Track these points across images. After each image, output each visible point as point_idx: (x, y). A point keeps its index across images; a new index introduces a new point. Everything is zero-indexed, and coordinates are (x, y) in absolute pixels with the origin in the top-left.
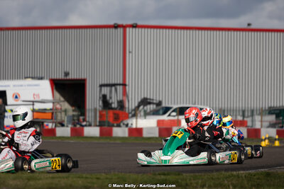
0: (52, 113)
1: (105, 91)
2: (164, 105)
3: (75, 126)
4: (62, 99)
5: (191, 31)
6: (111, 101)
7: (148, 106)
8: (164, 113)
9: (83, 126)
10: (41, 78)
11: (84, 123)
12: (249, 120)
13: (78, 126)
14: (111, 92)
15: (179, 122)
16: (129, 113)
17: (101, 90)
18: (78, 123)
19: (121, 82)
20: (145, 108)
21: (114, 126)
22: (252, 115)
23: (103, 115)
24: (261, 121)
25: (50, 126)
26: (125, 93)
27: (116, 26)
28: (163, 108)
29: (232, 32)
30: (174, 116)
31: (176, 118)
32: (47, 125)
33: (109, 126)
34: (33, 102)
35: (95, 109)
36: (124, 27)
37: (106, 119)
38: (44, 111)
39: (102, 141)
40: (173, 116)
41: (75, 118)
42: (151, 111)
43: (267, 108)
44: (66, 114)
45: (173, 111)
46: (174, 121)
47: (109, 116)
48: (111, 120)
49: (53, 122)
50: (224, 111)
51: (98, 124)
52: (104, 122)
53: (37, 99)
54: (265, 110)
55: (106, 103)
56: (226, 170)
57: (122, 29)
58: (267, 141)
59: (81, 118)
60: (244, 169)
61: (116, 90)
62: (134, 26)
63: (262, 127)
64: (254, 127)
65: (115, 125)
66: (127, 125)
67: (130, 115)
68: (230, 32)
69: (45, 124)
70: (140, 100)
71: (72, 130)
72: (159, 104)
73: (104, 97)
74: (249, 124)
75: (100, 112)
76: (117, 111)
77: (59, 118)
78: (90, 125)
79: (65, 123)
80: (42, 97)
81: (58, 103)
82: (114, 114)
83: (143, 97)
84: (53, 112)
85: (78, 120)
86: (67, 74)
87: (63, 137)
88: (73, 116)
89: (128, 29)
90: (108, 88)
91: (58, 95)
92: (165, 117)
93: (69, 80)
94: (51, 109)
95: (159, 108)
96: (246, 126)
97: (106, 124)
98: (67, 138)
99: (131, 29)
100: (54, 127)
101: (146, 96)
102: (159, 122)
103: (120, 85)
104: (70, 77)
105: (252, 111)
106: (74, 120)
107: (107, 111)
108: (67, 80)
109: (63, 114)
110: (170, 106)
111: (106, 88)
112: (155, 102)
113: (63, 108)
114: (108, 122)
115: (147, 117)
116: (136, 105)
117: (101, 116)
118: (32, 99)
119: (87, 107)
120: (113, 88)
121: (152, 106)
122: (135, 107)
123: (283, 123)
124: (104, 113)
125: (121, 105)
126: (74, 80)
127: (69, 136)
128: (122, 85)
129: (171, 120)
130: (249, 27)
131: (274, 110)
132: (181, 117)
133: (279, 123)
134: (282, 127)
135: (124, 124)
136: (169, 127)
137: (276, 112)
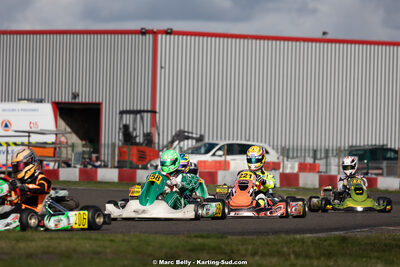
0: (55, 149)
1: (128, 119)
2: (206, 141)
3: (85, 166)
4: (69, 130)
6: (134, 134)
7: (186, 141)
8: (207, 152)
9: (96, 167)
10: (41, 101)
11: (98, 163)
12: (321, 163)
13: (90, 167)
14: (135, 120)
15: (225, 166)
17: (121, 118)
18: (89, 164)
19: (149, 109)
20: (182, 143)
21: (138, 168)
22: (327, 157)
23: (125, 152)
24: (339, 165)
25: (52, 166)
26: (154, 123)
27: (143, 32)
28: (205, 145)
29: (302, 43)
30: (220, 156)
31: (223, 159)
32: (48, 165)
33: (131, 168)
34: (29, 132)
35: (114, 145)
36: (155, 33)
37: (127, 158)
38: (43, 145)
39: (121, 188)
41: (86, 156)
42: (188, 149)
43: (346, 147)
44: (73, 150)
45: (219, 149)
46: (220, 162)
47: (132, 154)
48: (135, 159)
49: (55, 161)
50: (288, 150)
51: (116, 164)
52: (125, 162)
53: (33, 129)
54: (345, 150)
55: (128, 136)
56: (287, 232)
57: (151, 36)
59: (94, 156)
60: (311, 231)
61: (142, 118)
62: (169, 32)
63: (339, 173)
64: (328, 173)
65: (140, 166)
66: (156, 167)
68: (298, 43)
69: (45, 163)
70: (174, 133)
71: (81, 171)
72: (200, 139)
73: (126, 127)
74: (322, 168)
75: (119, 148)
76: (143, 148)
77: (64, 155)
78: (106, 166)
79: (72, 163)
80: (41, 127)
81: (63, 135)
82: (139, 151)
83: (178, 129)
84: (56, 147)
85: (90, 158)
86: (75, 96)
87: (69, 182)
88: (84, 152)
89: (160, 36)
90: (132, 116)
91: (62, 124)
92: (208, 157)
93: (82, 104)
94: (53, 143)
95: (199, 144)
96: (318, 172)
97: (128, 165)
98: (75, 183)
99: (164, 36)
100: (56, 167)
101: (182, 128)
102: (200, 164)
103: (147, 111)
104: (80, 100)
105: (327, 151)
106: (83, 158)
107: (130, 147)
108: (75, 104)
109: (70, 149)
110: (215, 142)
111: (128, 116)
112: (194, 136)
113: (70, 143)
114: (131, 163)
116: (170, 139)
117: (121, 154)
118: (28, 129)
119: (103, 142)
120: (138, 116)
121: (190, 141)
122: (168, 143)
123: (368, 168)
124: (125, 149)
125: (149, 138)
126: (85, 104)
127: (77, 180)
128: (150, 112)
129: (216, 162)
130: (324, 37)
131: (357, 150)
132: (229, 158)
133: (363, 169)
134: (367, 174)
135: (152, 165)
136: (214, 170)
137: (359, 153)
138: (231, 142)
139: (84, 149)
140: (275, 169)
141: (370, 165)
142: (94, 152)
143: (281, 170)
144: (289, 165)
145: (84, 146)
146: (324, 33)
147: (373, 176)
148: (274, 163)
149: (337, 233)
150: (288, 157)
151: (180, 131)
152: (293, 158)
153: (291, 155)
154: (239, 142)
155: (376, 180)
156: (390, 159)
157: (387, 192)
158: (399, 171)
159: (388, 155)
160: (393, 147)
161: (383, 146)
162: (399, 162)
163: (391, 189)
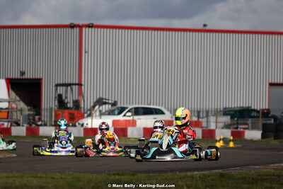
0: (8, 113)
1: (61, 90)
2: (119, 105)
3: (30, 125)
4: (18, 98)
5: (147, 32)
6: (66, 101)
7: (104, 106)
8: (120, 113)
9: (39, 126)
11: (40, 123)
12: (204, 121)
13: (33, 125)
14: (66, 91)
15: (134, 123)
16: (85, 113)
18: (33, 123)
19: (77, 82)
20: (101, 108)
22: (207, 116)
23: (59, 114)
24: (216, 122)
25: (6, 125)
26: (80, 93)
27: (72, 26)
28: (118, 108)
29: (188, 33)
31: (131, 118)
32: (3, 124)
35: (51, 109)
36: (81, 27)
40: (129, 117)
41: (31, 118)
42: (106, 111)
43: (222, 109)
44: (21, 114)
45: (129, 111)
46: (129, 121)
47: (65, 116)
49: (8, 122)
51: (53, 123)
54: (220, 111)
55: (61, 103)
56: (181, 170)
57: (78, 29)
58: (221, 142)
59: (37, 117)
60: (198, 170)
61: (72, 89)
62: (91, 26)
63: (216, 128)
64: (209, 128)
65: (71, 124)
66: (82, 125)
67: (86, 115)
68: (185, 33)
69: (1, 123)
70: (95, 100)
71: (27, 129)
72: (114, 104)
73: (60, 96)
74: (204, 124)
75: (55, 111)
76: (71, 111)
77: (15, 117)
78: (45, 125)
79: (21, 123)
81: (14, 102)
82: (70, 113)
83: (98, 97)
84: (9, 111)
85: (34, 119)
86: (22, 73)
87: (19, 137)
88: (29, 115)
89: (84, 29)
90: (64, 88)
91: (13, 94)
92: (120, 118)
93: (25, 79)
94: (7, 109)
95: (114, 108)
96: (202, 127)
98: (23, 137)
99: (87, 29)
100: (9, 126)
101: (101, 96)
102: (114, 122)
103: (75, 84)
104: (26, 76)
105: (207, 112)
106: (29, 119)
107: (63, 110)
108: (23, 79)
109: (19, 113)
110: (125, 106)
111: (61, 88)
112: (110, 102)
113: (19, 108)
115: (103, 117)
116: (92, 105)
117: (57, 116)
119: (43, 107)
120: (69, 88)
121: (107, 106)
122: (91, 107)
123: (238, 124)
124: (59, 112)
125: (77, 104)
126: (30, 79)
127: (25, 135)
128: (78, 84)
129: (126, 121)
130: (205, 28)
131: (229, 111)
132: (136, 117)
133: (234, 124)
134: (237, 128)
135: (79, 124)
136: (124, 127)
137: (231, 113)
138: (137, 106)
139: (30, 113)
141: (239, 121)
142: (37, 115)
145: (29, 110)
147: (242, 130)
148: (168, 121)
149: (217, 171)
151: (100, 98)
154: (140, 106)
155: (243, 133)
156: (254, 117)
157: (252, 141)
158: (261, 126)
159: (252, 114)
160: (256, 108)
161: (249, 107)
162: (260, 119)
163: (255, 139)
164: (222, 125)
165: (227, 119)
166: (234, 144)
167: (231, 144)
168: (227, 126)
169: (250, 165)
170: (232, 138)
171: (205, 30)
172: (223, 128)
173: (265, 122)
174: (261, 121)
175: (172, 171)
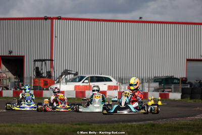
1: (38, 64)
2: (79, 75)
3: (16, 89)
4: (7, 70)
6: (42, 72)
7: (69, 75)
8: (80, 81)
13: (18, 89)
14: (42, 65)
15: (90, 88)
17: (35, 64)
19: (49, 58)
20: (66, 76)
21: (44, 90)
22: (142, 83)
23: (36, 81)
24: (149, 87)
26: (52, 66)
27: (46, 18)
28: (79, 77)
29: (129, 23)
30: (87, 83)
31: (88, 84)
33: (40, 90)
35: (31, 78)
36: (52, 19)
37: (38, 84)
41: (17, 84)
42: (70, 79)
44: (10, 81)
45: (86, 79)
46: (86, 86)
47: (41, 83)
48: (42, 85)
50: (122, 79)
51: (32, 88)
52: (37, 86)
54: (152, 79)
55: (38, 74)
56: (123, 122)
57: (50, 20)
59: (21, 83)
60: (135, 121)
61: (46, 64)
62: (59, 18)
63: (149, 91)
64: (144, 91)
67: (56, 82)
68: (127, 23)
70: (62, 71)
71: (14, 92)
72: (76, 74)
73: (37, 68)
75: (34, 79)
76: (46, 79)
77: (5, 84)
79: (9, 87)
81: (4, 73)
82: (44, 81)
85: (19, 85)
86: (10, 52)
87: (8, 97)
88: (15, 82)
89: (54, 20)
90: (40, 63)
91: (4, 67)
92: (80, 84)
93: (12, 56)
95: (76, 77)
98: (10, 98)
99: (57, 20)
100: (1, 90)
102: (76, 87)
103: (48, 60)
104: (13, 54)
105: (142, 80)
106: (15, 85)
107: (40, 79)
109: (8, 80)
110: (84, 75)
112: (73, 72)
113: (8, 77)
114: (40, 87)
115: (68, 83)
116: (60, 75)
119: (25, 76)
120: (44, 62)
121: (71, 75)
122: (59, 76)
123: (164, 88)
125: (49, 74)
126: (16, 56)
127: (12, 96)
128: (50, 60)
129: (85, 86)
132: (91, 84)
133: (162, 89)
134: (164, 91)
135: (51, 88)
136: (83, 90)
137: (159, 80)
138: (91, 76)
139: (16, 80)
140: (116, 89)
141: (165, 86)
142: (20, 82)
143: (119, 90)
144: (123, 87)
145: (15, 78)
146: (140, 18)
147: (167, 92)
148: (115, 86)
149: (149, 122)
150: (122, 83)
151: (66, 70)
152: (125, 83)
153: (124, 82)
154: (96, 75)
155: (168, 95)
156: (175, 83)
157: (174, 101)
158: (180, 90)
159: (175, 81)
160: (177, 77)
161: (172, 76)
162: (180, 85)
163: (176, 99)
164: (153, 89)
165: (157, 85)
166: (162, 102)
167: (160, 103)
168: (156, 90)
169: (173, 118)
170: (160, 98)
171: (141, 21)
172: (153, 91)
173: (183, 87)
174: (181, 86)
175: (118, 122)
